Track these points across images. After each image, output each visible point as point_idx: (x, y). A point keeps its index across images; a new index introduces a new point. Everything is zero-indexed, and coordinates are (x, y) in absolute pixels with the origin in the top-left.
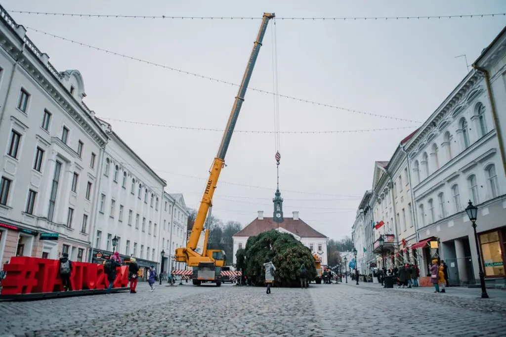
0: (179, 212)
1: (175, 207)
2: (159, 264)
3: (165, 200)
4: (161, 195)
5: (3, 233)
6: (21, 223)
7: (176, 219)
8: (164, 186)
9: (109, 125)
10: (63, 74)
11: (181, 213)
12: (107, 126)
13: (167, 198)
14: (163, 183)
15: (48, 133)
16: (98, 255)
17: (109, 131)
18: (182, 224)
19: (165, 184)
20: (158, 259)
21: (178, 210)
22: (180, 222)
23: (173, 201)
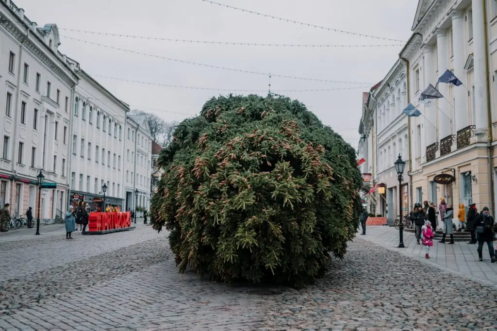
0: (143, 137)
1: (138, 132)
2: (124, 200)
3: (128, 126)
4: (124, 123)
5: (21, 186)
6: (29, 176)
7: (139, 147)
8: (126, 111)
9: (78, 64)
10: (44, 33)
11: (145, 138)
12: (76, 64)
13: (130, 124)
14: (126, 108)
15: (39, 93)
16: (75, 196)
17: (78, 69)
18: (146, 151)
19: (128, 109)
20: (122, 196)
21: (141, 135)
22: (143, 149)
23: (136, 126)
